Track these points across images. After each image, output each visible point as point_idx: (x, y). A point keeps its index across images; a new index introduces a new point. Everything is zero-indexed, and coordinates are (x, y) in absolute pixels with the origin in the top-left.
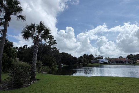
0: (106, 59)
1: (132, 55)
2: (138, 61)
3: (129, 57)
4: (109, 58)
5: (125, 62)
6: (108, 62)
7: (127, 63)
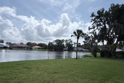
0: (7, 43)
1: (31, 43)
2: (33, 47)
3: (28, 44)
4: (10, 43)
5: (25, 47)
6: (8, 46)
7: (26, 48)
